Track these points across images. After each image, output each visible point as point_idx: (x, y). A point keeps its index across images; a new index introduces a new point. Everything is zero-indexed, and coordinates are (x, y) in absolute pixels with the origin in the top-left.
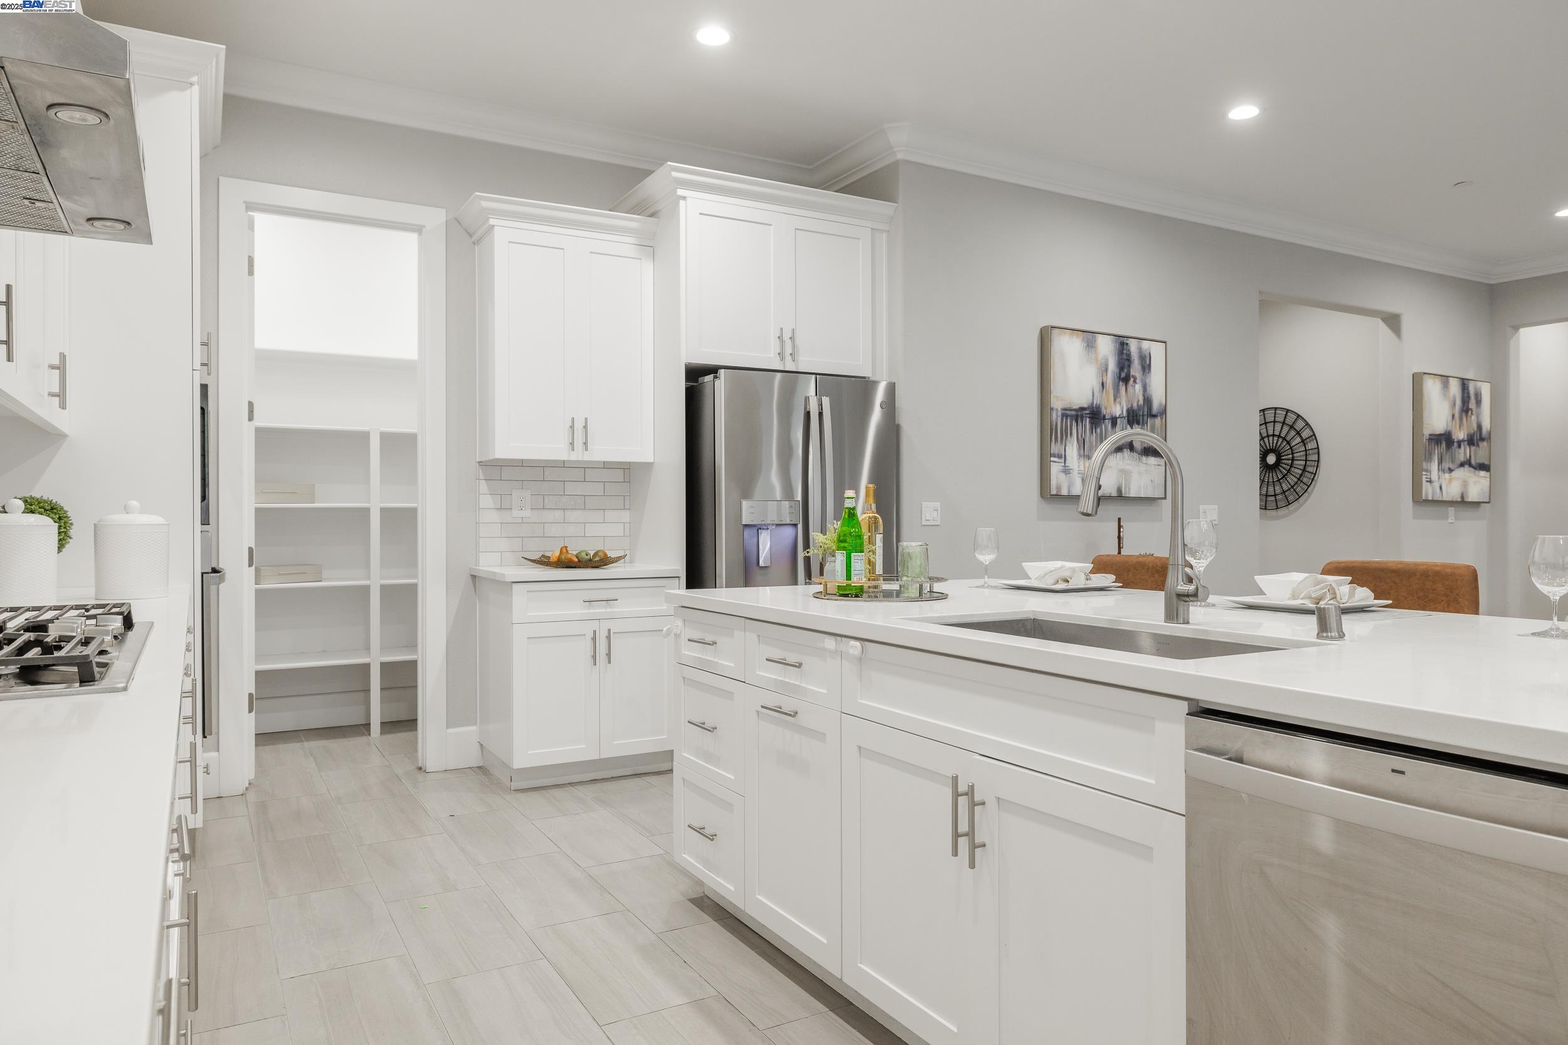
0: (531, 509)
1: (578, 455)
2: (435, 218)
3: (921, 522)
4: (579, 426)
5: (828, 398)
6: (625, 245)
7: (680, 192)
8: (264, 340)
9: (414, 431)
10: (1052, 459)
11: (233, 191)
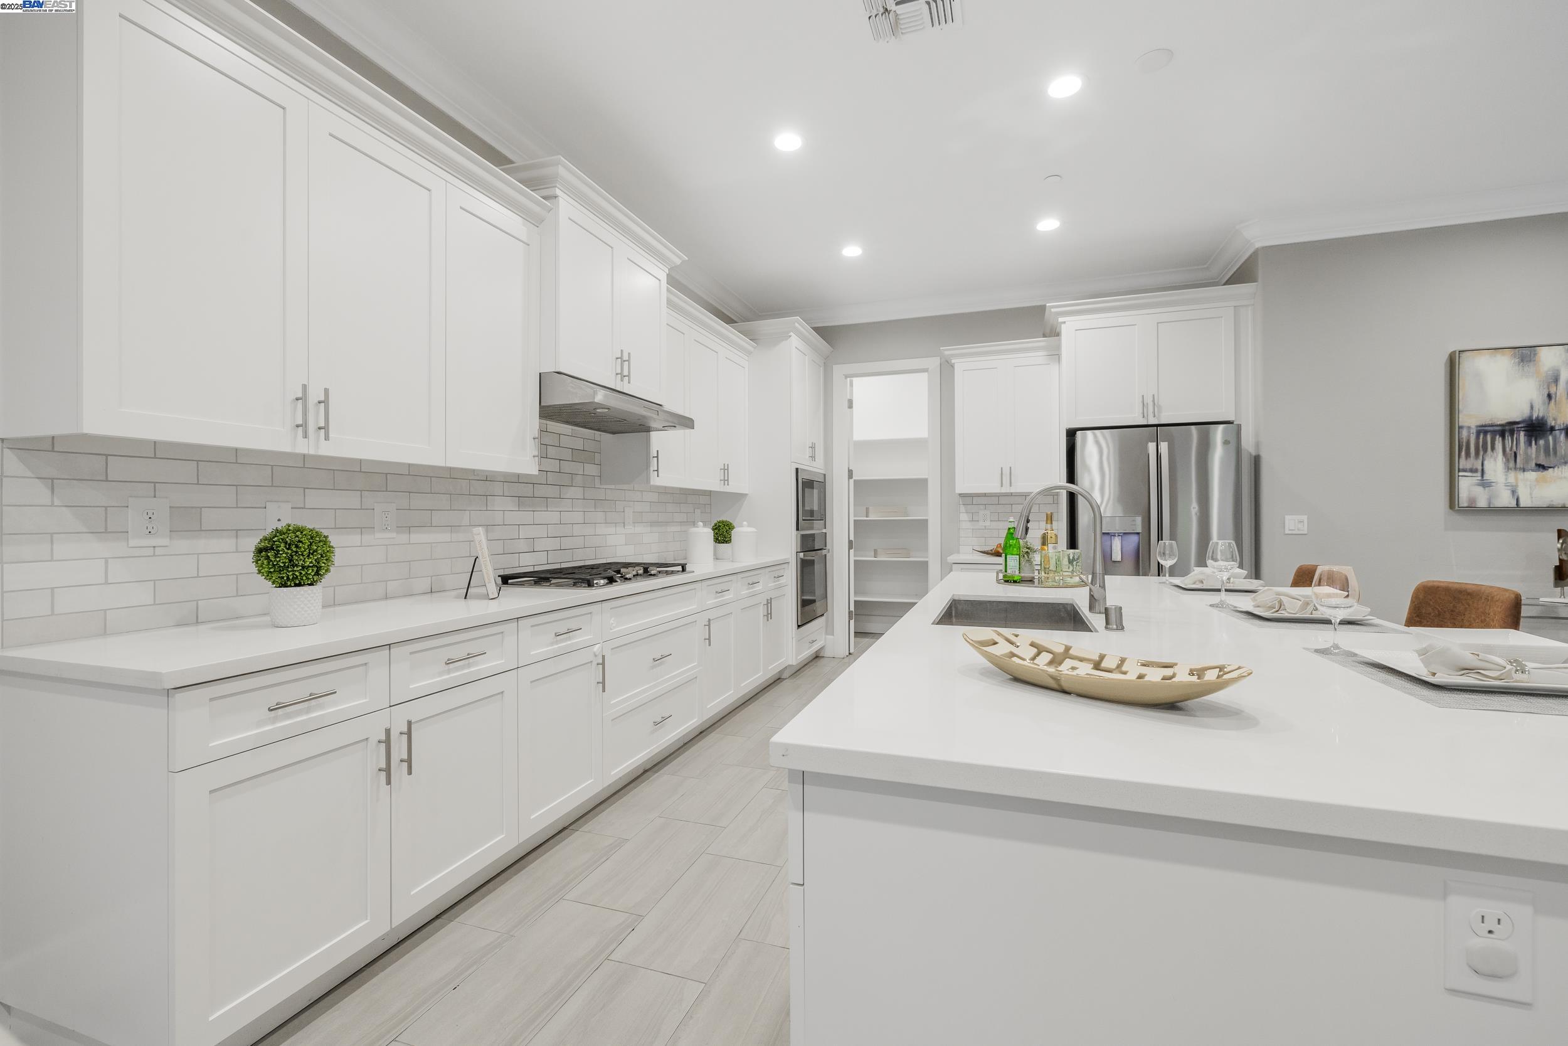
0: (991, 521)
1: (1006, 489)
2: (933, 363)
3: (1284, 530)
4: (1006, 472)
5: (1167, 443)
6: (1039, 357)
7: (1061, 320)
8: (859, 435)
9: (926, 477)
10: (1461, 474)
11: (838, 371)
